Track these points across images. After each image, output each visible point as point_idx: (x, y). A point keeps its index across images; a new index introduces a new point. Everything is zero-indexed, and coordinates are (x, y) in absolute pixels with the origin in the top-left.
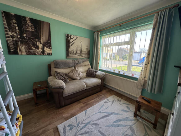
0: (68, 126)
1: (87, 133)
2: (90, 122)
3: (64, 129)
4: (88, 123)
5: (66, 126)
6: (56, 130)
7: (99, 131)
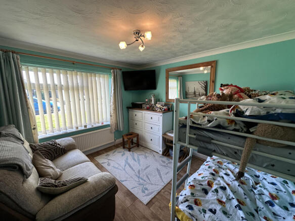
0: (144, 192)
1: (147, 176)
2: (137, 176)
3: (148, 195)
4: (139, 177)
5: (145, 195)
6: (150, 203)
7: (145, 169)
